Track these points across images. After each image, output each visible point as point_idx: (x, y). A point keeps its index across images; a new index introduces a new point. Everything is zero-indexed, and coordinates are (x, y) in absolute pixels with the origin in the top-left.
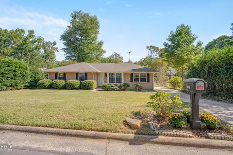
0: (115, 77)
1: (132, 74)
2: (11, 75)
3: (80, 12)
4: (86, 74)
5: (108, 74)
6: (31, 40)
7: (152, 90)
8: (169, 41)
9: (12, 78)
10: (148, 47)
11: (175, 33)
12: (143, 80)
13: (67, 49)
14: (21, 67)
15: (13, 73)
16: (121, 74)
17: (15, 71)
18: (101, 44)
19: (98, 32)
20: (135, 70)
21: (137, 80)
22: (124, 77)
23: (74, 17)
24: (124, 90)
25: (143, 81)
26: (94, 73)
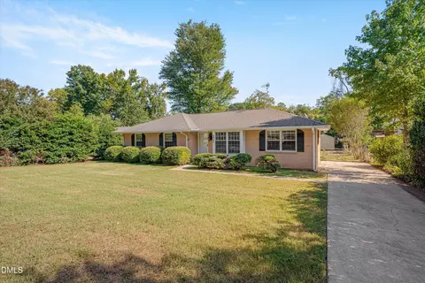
0: (227, 140)
1: (262, 134)
2: (66, 139)
3: (189, 23)
4: (174, 135)
5: (214, 134)
6: (133, 84)
7: (310, 171)
8: (364, 41)
9: (68, 145)
10: (332, 72)
11: (381, 17)
12: (288, 145)
13: (173, 93)
14: (81, 128)
15: (69, 137)
16: (238, 133)
17: (71, 134)
18: (228, 76)
19: (222, 56)
20: (271, 124)
21: (274, 146)
22: (246, 140)
23: (180, 34)
24: (237, 169)
25: (289, 149)
26: (186, 133)
